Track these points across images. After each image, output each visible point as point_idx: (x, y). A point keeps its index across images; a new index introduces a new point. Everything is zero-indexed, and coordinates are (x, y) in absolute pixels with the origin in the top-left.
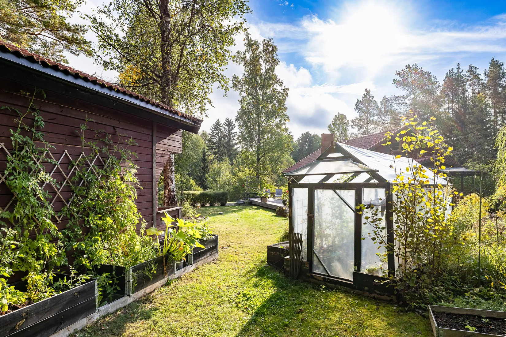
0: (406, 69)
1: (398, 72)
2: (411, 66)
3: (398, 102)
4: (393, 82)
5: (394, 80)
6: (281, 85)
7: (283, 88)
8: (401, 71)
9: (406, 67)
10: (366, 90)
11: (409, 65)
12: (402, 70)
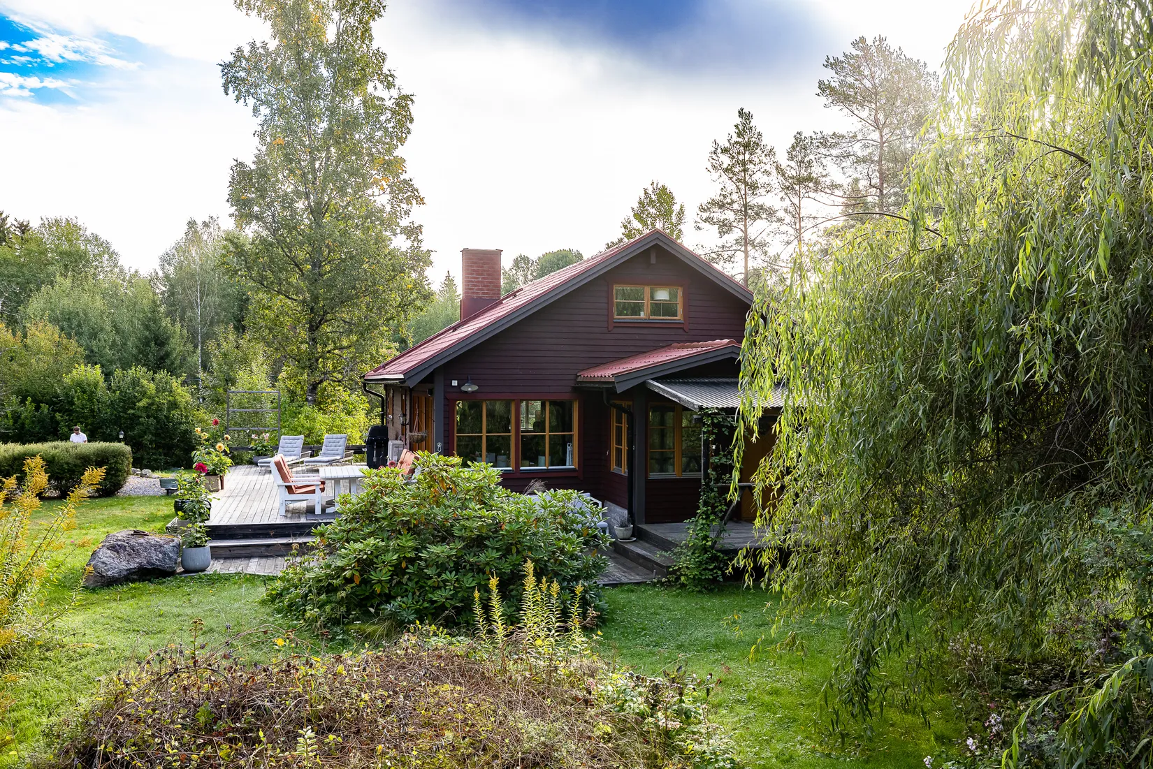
0: (855, 52)
1: (831, 60)
2: (869, 42)
3: (835, 152)
4: (819, 91)
5: (821, 84)
6: (390, 86)
7: (394, 93)
8: (842, 59)
9: (854, 44)
10: (741, 113)
11: (862, 40)
12: (845, 56)
